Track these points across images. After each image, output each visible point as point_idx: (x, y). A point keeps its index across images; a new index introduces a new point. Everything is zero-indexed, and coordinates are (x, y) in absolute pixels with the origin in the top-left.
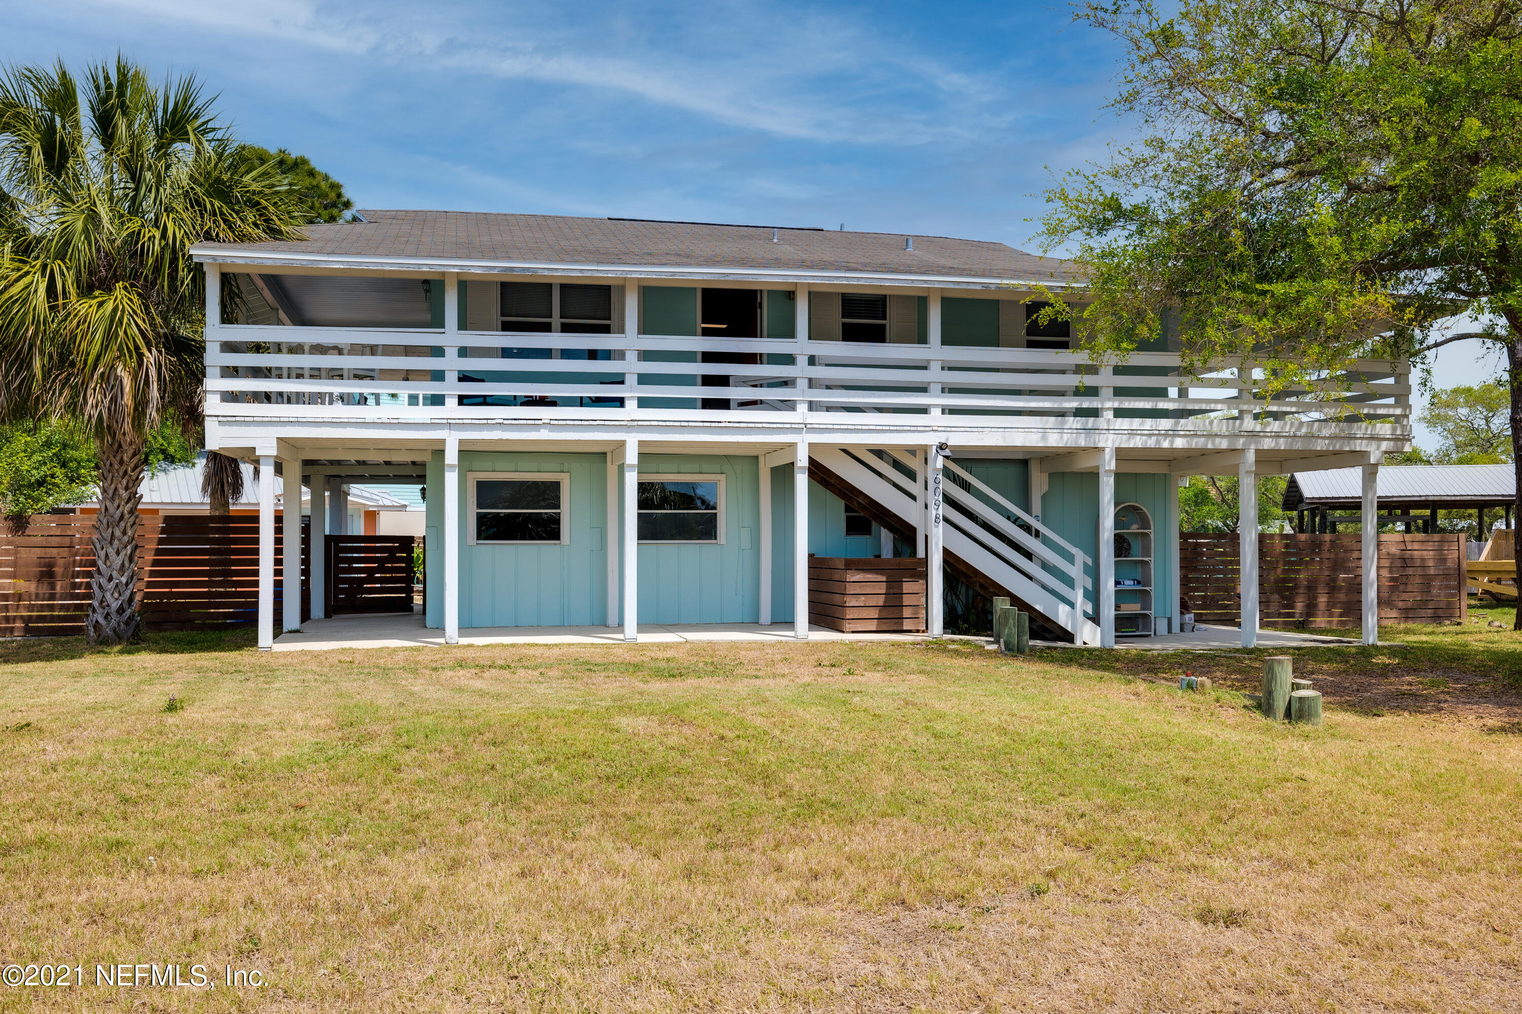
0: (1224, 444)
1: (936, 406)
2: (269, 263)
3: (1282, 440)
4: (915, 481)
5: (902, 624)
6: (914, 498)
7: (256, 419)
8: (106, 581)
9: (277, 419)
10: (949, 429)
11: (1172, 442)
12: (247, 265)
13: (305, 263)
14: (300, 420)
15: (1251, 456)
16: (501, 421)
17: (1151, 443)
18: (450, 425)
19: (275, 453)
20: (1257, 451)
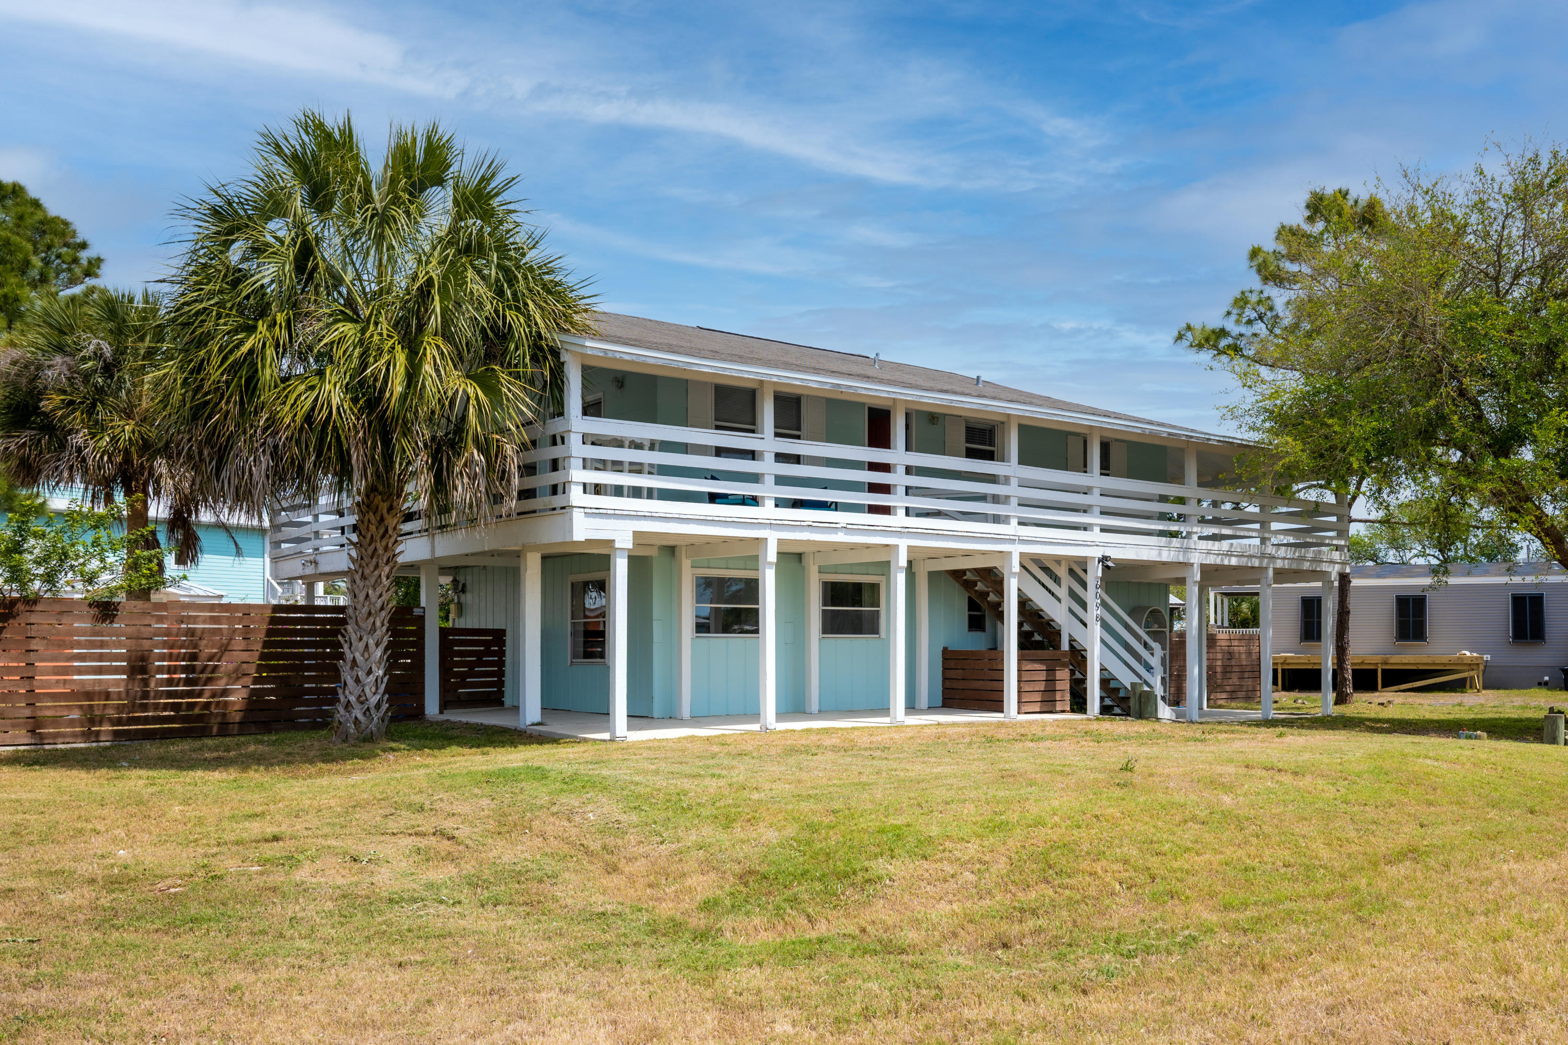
0: (1256, 563)
1: (1097, 525)
2: (652, 361)
3: (1286, 561)
4: (1060, 586)
5: (1055, 706)
6: (1059, 600)
7: (617, 512)
8: (364, 674)
9: (635, 513)
10: (1106, 545)
11: (1229, 560)
12: (632, 362)
13: (681, 364)
14: (654, 514)
15: (1271, 573)
16: (811, 523)
17: (1218, 561)
18: (772, 525)
19: (630, 546)
20: (1274, 569)
